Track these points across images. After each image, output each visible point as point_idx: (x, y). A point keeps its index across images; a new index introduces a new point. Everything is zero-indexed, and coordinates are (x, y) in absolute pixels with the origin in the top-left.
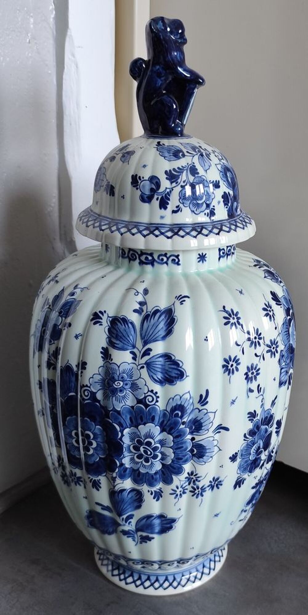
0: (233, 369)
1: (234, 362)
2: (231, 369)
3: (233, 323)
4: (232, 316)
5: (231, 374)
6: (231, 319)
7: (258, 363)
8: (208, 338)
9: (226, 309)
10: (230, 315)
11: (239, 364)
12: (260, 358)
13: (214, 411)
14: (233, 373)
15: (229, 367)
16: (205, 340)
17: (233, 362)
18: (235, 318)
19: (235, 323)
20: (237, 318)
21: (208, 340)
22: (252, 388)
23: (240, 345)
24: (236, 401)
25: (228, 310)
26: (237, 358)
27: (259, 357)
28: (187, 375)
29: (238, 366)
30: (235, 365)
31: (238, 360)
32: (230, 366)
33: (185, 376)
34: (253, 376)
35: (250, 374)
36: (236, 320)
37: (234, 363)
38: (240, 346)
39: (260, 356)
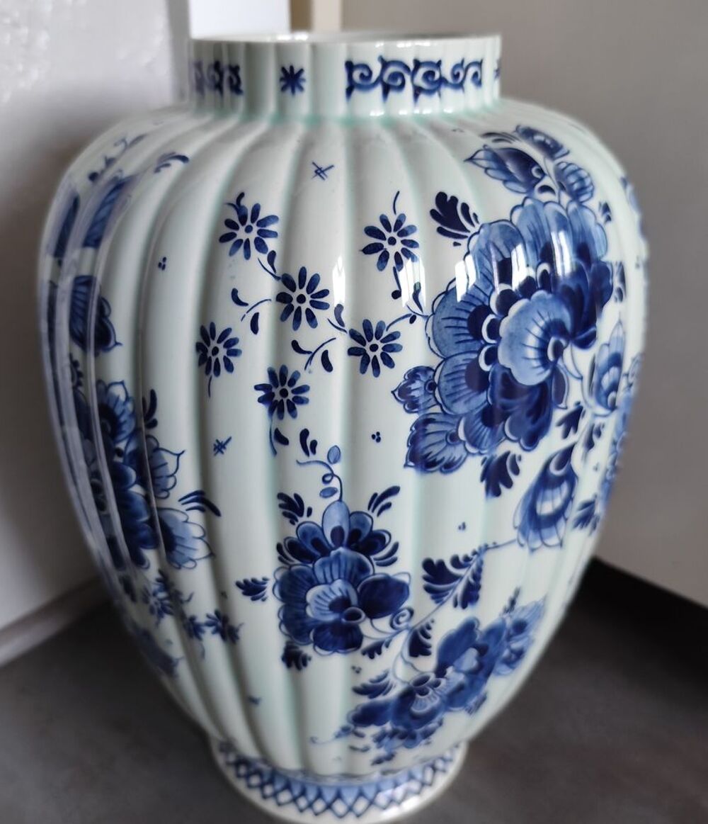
0: (217, 360)
1: (223, 343)
2: (214, 359)
3: (241, 241)
4: (249, 222)
5: (212, 373)
6: (242, 229)
7: (301, 369)
8: (167, 263)
9: (244, 202)
10: (243, 219)
11: (236, 353)
12: (311, 359)
13: (179, 452)
14: (217, 372)
15: (210, 354)
16: (160, 265)
17: (219, 342)
18: (255, 228)
19: (248, 241)
20: (259, 232)
21: (166, 267)
22: (285, 433)
23: (246, 304)
24: (227, 446)
25: (246, 206)
26: (231, 336)
27: (307, 357)
28: (118, 340)
29: (232, 359)
30: (223, 352)
31: (235, 341)
32: (210, 349)
33: (112, 343)
34: (285, 400)
35: (276, 391)
36: (253, 236)
37: (220, 346)
38: (246, 308)
39: (309, 352)
